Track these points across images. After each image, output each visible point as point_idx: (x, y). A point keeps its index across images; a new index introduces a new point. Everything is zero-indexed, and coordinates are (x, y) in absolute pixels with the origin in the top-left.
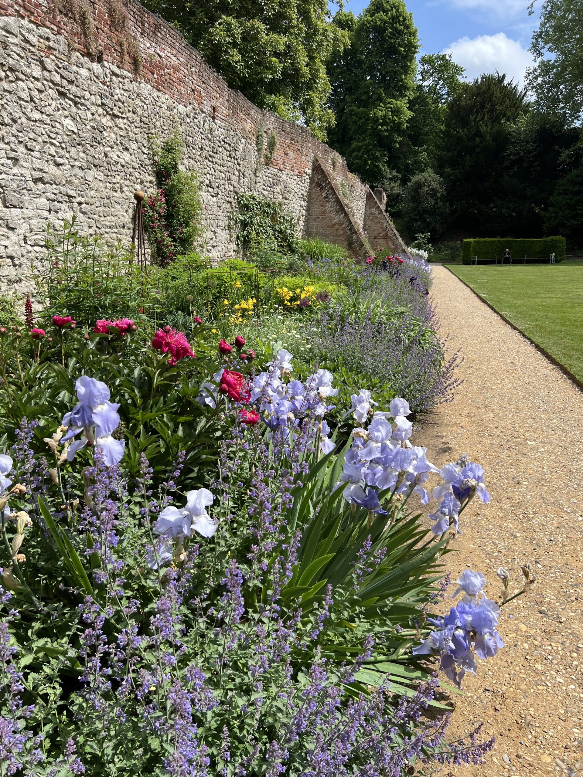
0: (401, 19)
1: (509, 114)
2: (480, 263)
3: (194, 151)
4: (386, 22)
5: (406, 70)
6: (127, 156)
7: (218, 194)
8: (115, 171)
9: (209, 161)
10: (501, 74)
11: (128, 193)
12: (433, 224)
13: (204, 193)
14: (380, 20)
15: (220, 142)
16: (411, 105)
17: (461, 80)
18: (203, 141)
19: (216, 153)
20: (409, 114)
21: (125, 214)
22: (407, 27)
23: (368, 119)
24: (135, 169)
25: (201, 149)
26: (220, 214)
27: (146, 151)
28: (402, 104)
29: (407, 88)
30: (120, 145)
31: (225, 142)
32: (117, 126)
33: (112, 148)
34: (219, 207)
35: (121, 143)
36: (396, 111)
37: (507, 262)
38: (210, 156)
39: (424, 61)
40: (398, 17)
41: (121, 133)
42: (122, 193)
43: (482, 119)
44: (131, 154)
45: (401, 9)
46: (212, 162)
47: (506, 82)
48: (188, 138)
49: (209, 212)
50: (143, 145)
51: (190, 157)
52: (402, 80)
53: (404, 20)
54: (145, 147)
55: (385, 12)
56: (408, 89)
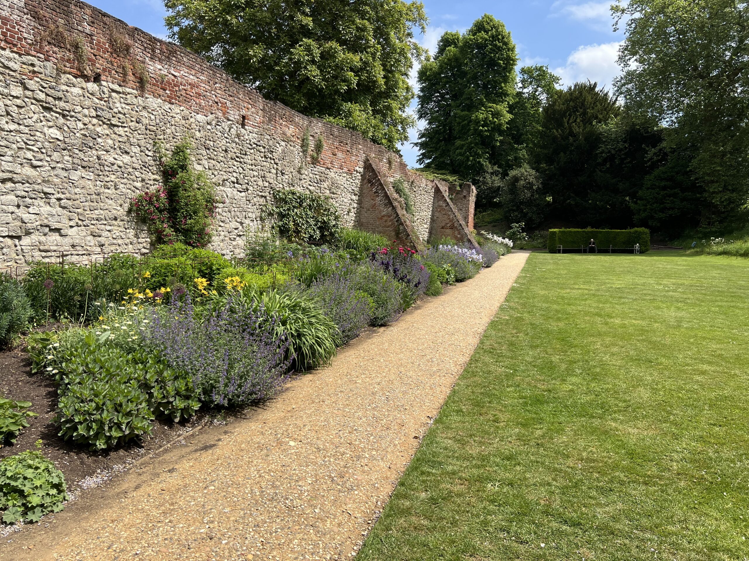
0: (500, 37)
1: (600, 116)
2: (565, 252)
3: (215, 153)
4: (486, 40)
5: (506, 80)
6: (126, 159)
7: (248, 190)
8: (109, 171)
9: (237, 161)
10: (593, 83)
11: (124, 190)
12: (530, 215)
13: (229, 189)
14: (481, 38)
15: (251, 145)
16: (511, 109)
17: (557, 87)
18: (228, 144)
19: (246, 154)
20: (509, 117)
21: (119, 208)
22: (506, 44)
23: (471, 121)
24: (136, 169)
25: (226, 151)
26: (249, 206)
27: (150, 154)
28: (502, 108)
29: (506, 95)
30: (118, 149)
31: (257, 145)
32: (116, 134)
33: (107, 151)
34: (249, 201)
35: (120, 148)
36: (497, 114)
37: (592, 251)
38: (237, 157)
39: (523, 71)
40: (497, 36)
41: (120, 140)
42: (116, 190)
43: (575, 121)
44: (132, 157)
45: (500, 30)
46: (241, 162)
47: (597, 89)
48: (208, 142)
49: (234, 205)
50: (147, 149)
51: (209, 158)
52: (502, 88)
53: (503, 38)
54: (149, 151)
55: (486, 32)
56: (508, 95)
